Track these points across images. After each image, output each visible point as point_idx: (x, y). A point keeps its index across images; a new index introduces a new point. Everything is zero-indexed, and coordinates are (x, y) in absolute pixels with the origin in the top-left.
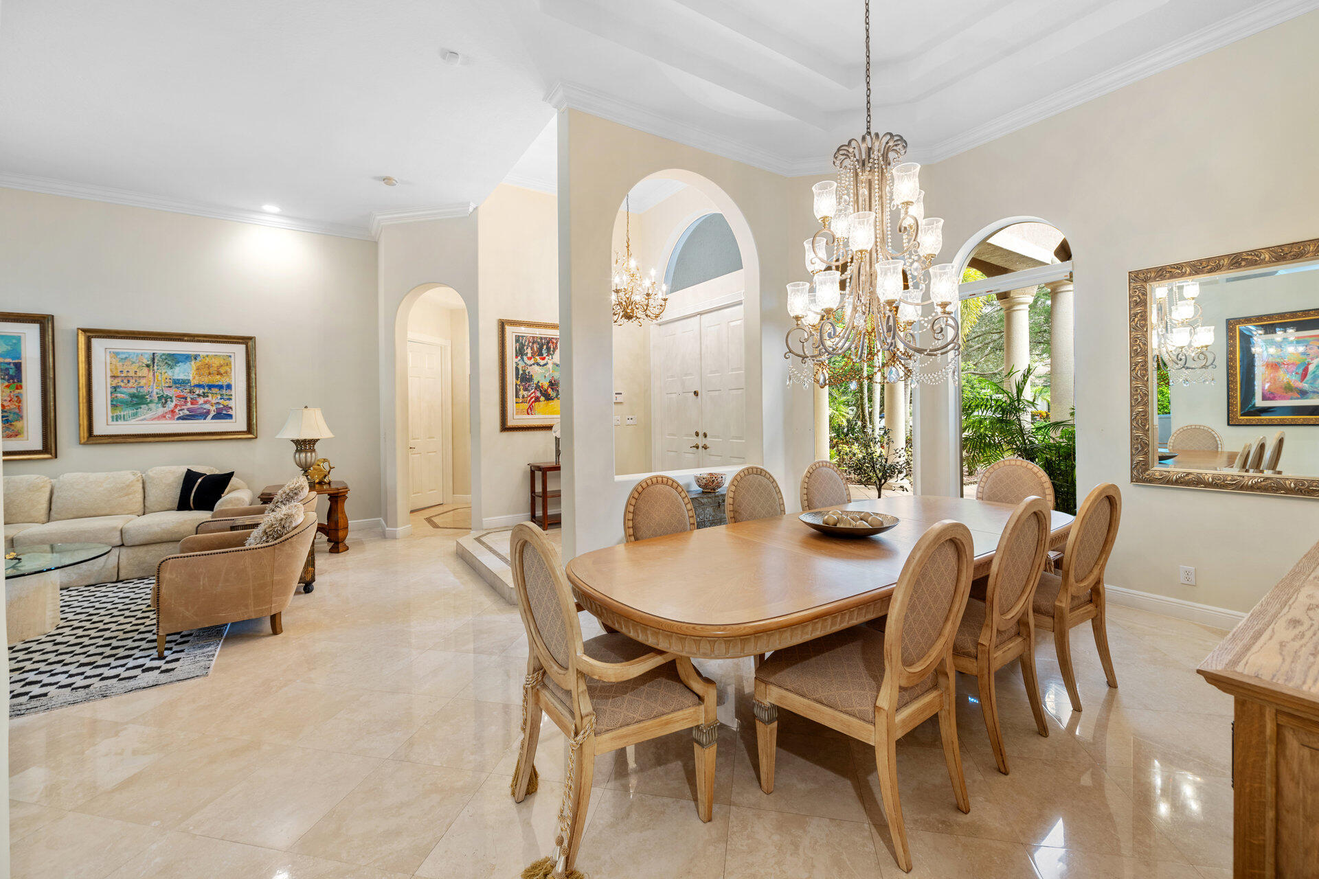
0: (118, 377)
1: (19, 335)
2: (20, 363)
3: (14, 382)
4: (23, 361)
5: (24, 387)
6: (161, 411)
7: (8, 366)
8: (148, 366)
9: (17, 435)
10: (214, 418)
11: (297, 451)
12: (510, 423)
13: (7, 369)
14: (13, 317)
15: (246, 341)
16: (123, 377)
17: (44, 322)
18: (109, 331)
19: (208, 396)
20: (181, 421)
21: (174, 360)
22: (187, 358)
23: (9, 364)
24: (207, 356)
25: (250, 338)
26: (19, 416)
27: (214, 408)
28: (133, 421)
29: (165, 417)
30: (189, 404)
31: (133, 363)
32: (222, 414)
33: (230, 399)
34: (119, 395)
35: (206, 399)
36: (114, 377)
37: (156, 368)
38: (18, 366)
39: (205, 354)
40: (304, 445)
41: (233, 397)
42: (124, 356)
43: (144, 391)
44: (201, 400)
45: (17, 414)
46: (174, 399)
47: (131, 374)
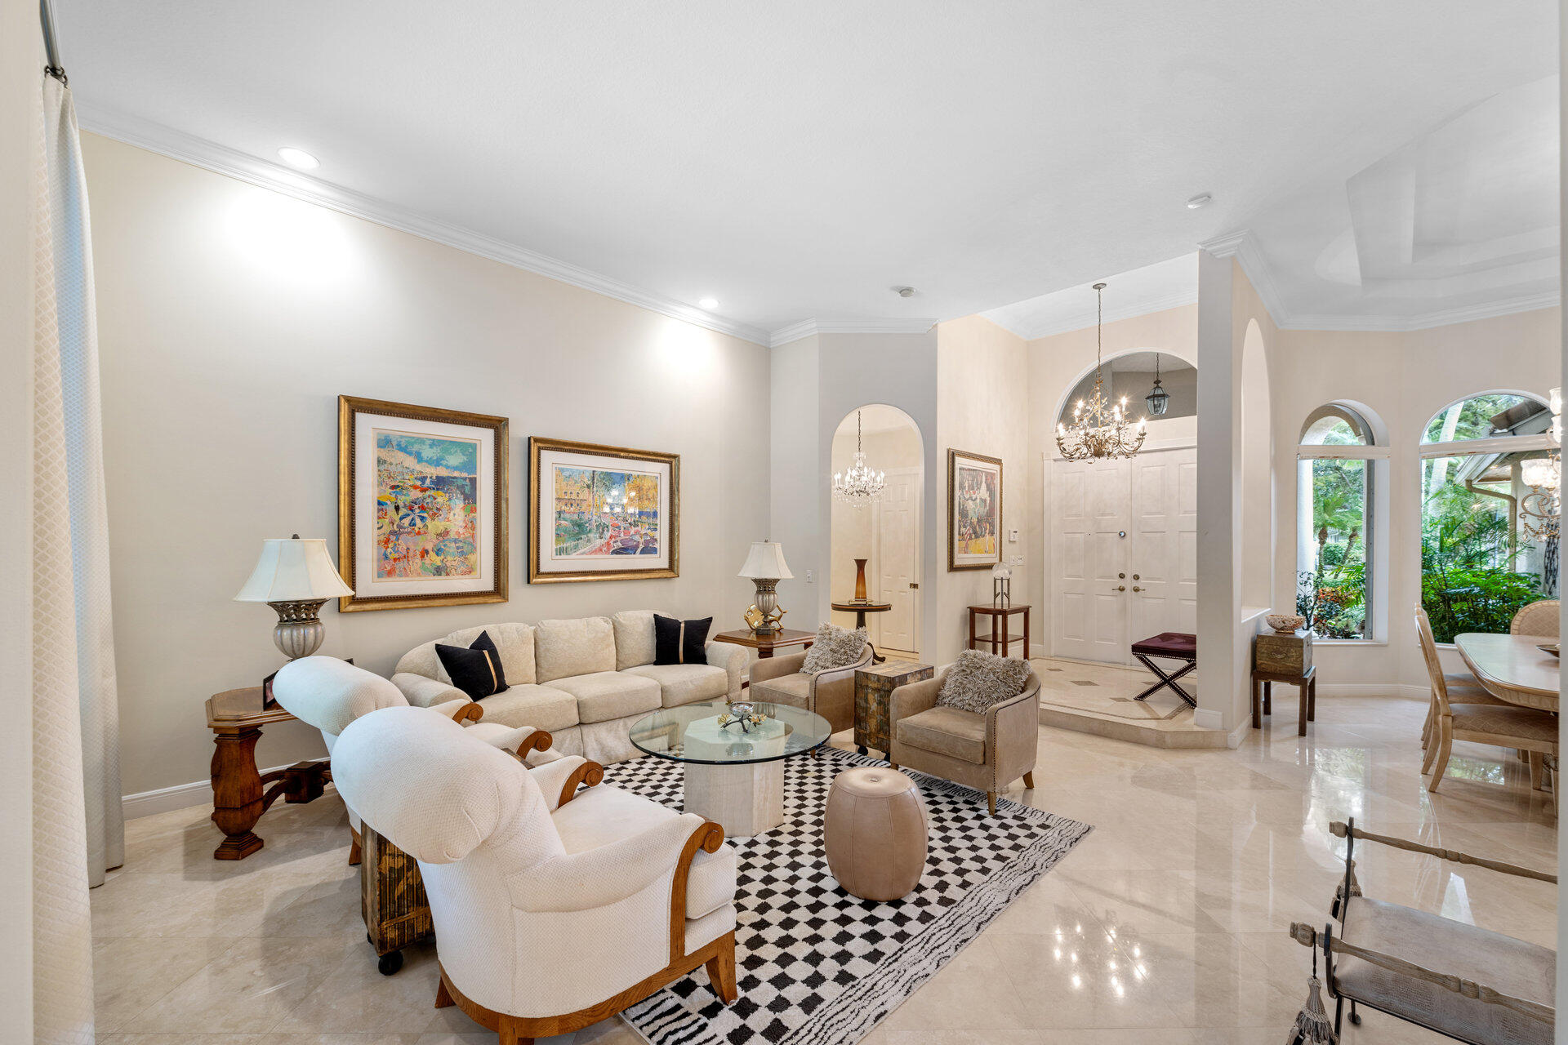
0: (563, 499)
1: (474, 442)
2: (475, 478)
3: (469, 504)
4: (478, 477)
5: (478, 509)
6: (598, 542)
7: (464, 483)
8: (588, 486)
9: (470, 572)
10: (643, 552)
11: (759, 592)
12: (957, 563)
13: (463, 486)
14: (471, 419)
15: (671, 459)
16: (566, 499)
17: (497, 425)
18: (558, 442)
19: (638, 526)
20: (615, 556)
21: (611, 480)
22: (624, 478)
23: (465, 479)
24: (638, 476)
25: (675, 457)
26: (474, 549)
27: (643, 540)
28: (574, 556)
29: (601, 550)
30: (622, 535)
31: (576, 482)
32: (649, 550)
33: (656, 529)
34: (563, 522)
35: (636, 529)
36: (559, 499)
37: (595, 489)
38: (473, 481)
39: (637, 474)
40: (765, 586)
41: (658, 527)
42: (567, 474)
43: (586, 517)
44: (633, 530)
45: (470, 544)
46: (610, 528)
47: (574, 496)
